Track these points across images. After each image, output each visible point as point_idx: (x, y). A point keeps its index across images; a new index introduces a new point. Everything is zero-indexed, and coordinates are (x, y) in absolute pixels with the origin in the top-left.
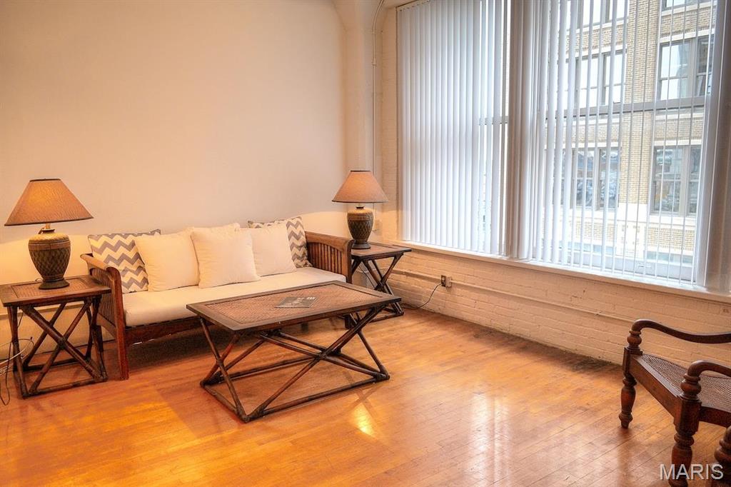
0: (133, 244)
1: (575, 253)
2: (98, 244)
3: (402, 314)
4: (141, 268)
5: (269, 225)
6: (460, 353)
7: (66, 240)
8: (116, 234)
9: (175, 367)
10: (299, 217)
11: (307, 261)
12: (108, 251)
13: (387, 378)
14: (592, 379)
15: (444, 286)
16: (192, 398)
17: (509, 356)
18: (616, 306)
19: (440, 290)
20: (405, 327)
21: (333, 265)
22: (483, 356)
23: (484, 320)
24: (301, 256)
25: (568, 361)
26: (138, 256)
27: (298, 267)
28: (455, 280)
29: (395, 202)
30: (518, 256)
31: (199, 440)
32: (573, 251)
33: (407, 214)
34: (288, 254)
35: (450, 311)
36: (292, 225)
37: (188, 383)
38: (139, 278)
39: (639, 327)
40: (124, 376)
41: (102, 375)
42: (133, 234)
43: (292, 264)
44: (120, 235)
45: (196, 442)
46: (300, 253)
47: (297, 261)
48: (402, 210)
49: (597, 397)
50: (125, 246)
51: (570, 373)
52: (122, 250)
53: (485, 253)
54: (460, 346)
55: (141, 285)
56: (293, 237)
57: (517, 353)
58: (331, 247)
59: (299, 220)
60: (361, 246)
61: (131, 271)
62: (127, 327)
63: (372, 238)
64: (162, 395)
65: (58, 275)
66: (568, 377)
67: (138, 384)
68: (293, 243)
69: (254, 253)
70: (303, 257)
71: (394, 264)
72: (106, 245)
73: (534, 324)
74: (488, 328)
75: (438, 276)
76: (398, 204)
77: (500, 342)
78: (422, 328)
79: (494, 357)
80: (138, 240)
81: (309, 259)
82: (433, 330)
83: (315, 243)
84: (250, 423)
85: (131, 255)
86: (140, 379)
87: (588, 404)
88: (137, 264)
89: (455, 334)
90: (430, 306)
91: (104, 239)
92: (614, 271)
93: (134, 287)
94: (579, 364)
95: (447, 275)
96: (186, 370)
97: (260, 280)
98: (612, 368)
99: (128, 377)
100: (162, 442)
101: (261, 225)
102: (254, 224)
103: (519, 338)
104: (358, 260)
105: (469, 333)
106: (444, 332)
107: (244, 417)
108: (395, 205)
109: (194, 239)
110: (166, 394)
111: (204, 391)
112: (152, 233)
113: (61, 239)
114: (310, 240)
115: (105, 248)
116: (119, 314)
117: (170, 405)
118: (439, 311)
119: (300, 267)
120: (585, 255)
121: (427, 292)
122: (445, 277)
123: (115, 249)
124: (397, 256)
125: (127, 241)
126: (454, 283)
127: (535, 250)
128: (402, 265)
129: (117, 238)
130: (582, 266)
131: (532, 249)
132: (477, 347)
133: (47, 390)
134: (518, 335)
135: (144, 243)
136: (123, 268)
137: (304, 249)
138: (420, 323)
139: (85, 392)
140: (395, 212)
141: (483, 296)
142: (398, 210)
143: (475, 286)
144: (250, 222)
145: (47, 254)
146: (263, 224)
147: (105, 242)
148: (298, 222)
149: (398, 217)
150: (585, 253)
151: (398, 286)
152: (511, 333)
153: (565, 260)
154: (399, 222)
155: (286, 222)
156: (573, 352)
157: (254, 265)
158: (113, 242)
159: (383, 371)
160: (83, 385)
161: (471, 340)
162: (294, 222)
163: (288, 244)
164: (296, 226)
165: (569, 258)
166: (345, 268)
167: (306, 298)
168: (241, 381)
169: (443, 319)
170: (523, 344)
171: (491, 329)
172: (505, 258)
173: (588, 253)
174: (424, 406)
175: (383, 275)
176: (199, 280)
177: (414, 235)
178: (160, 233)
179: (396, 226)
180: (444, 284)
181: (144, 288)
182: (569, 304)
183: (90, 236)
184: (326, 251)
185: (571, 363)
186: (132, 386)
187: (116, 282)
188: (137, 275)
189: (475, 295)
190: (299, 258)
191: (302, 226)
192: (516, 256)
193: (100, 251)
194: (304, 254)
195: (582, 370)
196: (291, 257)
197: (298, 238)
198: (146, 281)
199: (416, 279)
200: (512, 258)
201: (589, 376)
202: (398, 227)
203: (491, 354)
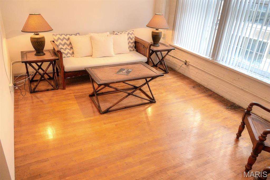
0: (69, 39)
1: (239, 62)
2: (56, 38)
3: (168, 73)
4: (72, 48)
5: (121, 34)
6: (185, 94)
7: (43, 38)
8: (63, 34)
9: (82, 86)
10: (133, 31)
11: (135, 49)
12: (60, 41)
13: (155, 102)
14: (232, 114)
15: (186, 65)
16: (85, 101)
17: (203, 98)
18: (250, 87)
19: (184, 66)
20: (167, 79)
21: (143, 52)
22: (193, 97)
23: (198, 80)
24: (132, 46)
25: (226, 104)
26: (70, 43)
27: (130, 51)
28: (190, 63)
29: (172, 27)
30: (216, 59)
31: (85, 119)
32: (239, 61)
33: (176, 33)
34: (127, 46)
35: (187, 74)
36: (130, 34)
37: (85, 94)
38: (71, 52)
39: (252, 105)
40: (64, 88)
41: (57, 87)
42: (69, 34)
43: (128, 50)
44: (64, 34)
45: (84, 120)
46: (132, 45)
47: (130, 48)
48: (175, 31)
49: (231, 122)
50: (66, 39)
51: (225, 110)
52: (65, 41)
53: (204, 55)
54: (186, 91)
55: (71, 55)
56: (130, 39)
57: (207, 97)
58: (143, 45)
59: (133, 32)
60: (156, 45)
61: (68, 49)
62: (65, 72)
63: (161, 41)
64: (76, 98)
65: (41, 51)
66: (223, 111)
67: (69, 92)
68: (130, 41)
69: (113, 45)
70: (133, 47)
71: (167, 54)
72: (59, 38)
73: (217, 87)
74: (199, 84)
75: (184, 60)
76: (174, 28)
77: (202, 91)
78: (174, 80)
79: (198, 98)
80: (71, 37)
81: (135, 47)
82: (178, 82)
83: (138, 42)
84: (102, 115)
85: (68, 43)
86: (70, 90)
87: (227, 125)
88: (70, 46)
89: (186, 85)
90: (179, 71)
91: (58, 36)
92: (253, 73)
93: (69, 55)
94: (230, 106)
95: (188, 61)
96: (85, 88)
97: (115, 56)
98: (242, 110)
99: (65, 89)
100: (72, 118)
101: (117, 33)
102: (115, 32)
103: (210, 90)
104: (153, 52)
105: (191, 85)
106: (182, 84)
107: (101, 112)
108: (172, 29)
109: (91, 38)
110: (77, 98)
111: (90, 99)
112: (76, 35)
113: (41, 38)
114: (136, 41)
115: (58, 40)
116: (62, 67)
117: (78, 103)
118: (182, 73)
119: (131, 51)
120: (243, 64)
121: (179, 65)
122: (186, 61)
123: (62, 40)
124: (169, 51)
125: (67, 37)
126: (190, 64)
127: (223, 57)
128: (171, 53)
129: (63, 36)
130: (241, 68)
131: (222, 57)
132: (193, 92)
133: (38, 91)
134: (210, 89)
135: (73, 38)
136: (65, 48)
137: (134, 44)
138: (174, 78)
139: (50, 93)
140: (172, 31)
141: (200, 72)
142: (173, 30)
143: (197, 67)
144: (114, 32)
145: (36, 43)
146: (119, 33)
147: (59, 37)
148: (132, 32)
149: (173, 33)
150: (243, 63)
151: (169, 60)
152: (207, 87)
153: (234, 65)
154: (173, 35)
155: (127, 32)
156: (229, 100)
157: (113, 50)
158: (62, 37)
159: (154, 99)
160: (50, 90)
161: (191, 89)
162: (131, 33)
163: (127, 42)
164: (131, 35)
165: (236, 64)
166: (147, 54)
167: (128, 70)
168: (103, 96)
169: (183, 77)
170: (211, 93)
171: (200, 85)
172: (211, 59)
173: (244, 63)
174: (165, 117)
175: (163, 56)
176: (92, 54)
177: (178, 42)
178: (79, 34)
179: (171, 37)
180: (185, 64)
181: (73, 56)
182: (232, 82)
183: (53, 35)
184: (141, 46)
185: (226, 105)
186: (66, 93)
187: (61, 56)
188: (70, 51)
189: (197, 70)
190: (131, 47)
191: (134, 35)
192: (215, 59)
193: (57, 41)
194: (134, 46)
195: (230, 109)
196: (128, 47)
197: (132, 39)
198: (73, 53)
199: (176, 59)
200: (213, 59)
201: (232, 113)
202: (172, 37)
203: (197, 96)
